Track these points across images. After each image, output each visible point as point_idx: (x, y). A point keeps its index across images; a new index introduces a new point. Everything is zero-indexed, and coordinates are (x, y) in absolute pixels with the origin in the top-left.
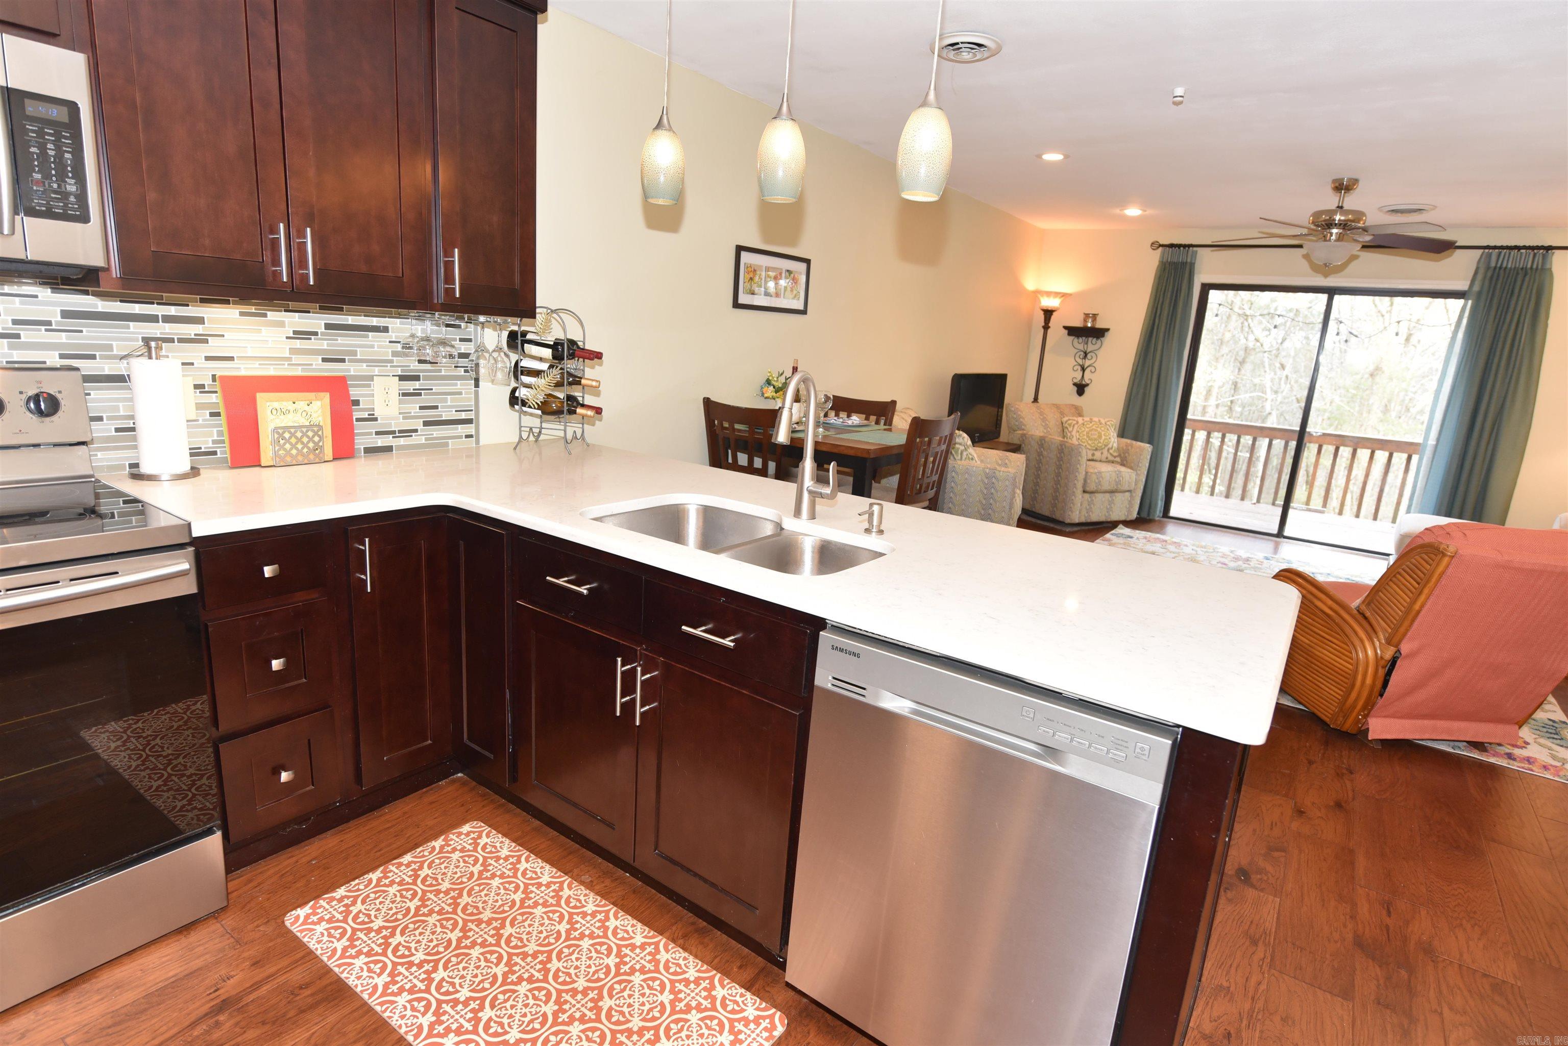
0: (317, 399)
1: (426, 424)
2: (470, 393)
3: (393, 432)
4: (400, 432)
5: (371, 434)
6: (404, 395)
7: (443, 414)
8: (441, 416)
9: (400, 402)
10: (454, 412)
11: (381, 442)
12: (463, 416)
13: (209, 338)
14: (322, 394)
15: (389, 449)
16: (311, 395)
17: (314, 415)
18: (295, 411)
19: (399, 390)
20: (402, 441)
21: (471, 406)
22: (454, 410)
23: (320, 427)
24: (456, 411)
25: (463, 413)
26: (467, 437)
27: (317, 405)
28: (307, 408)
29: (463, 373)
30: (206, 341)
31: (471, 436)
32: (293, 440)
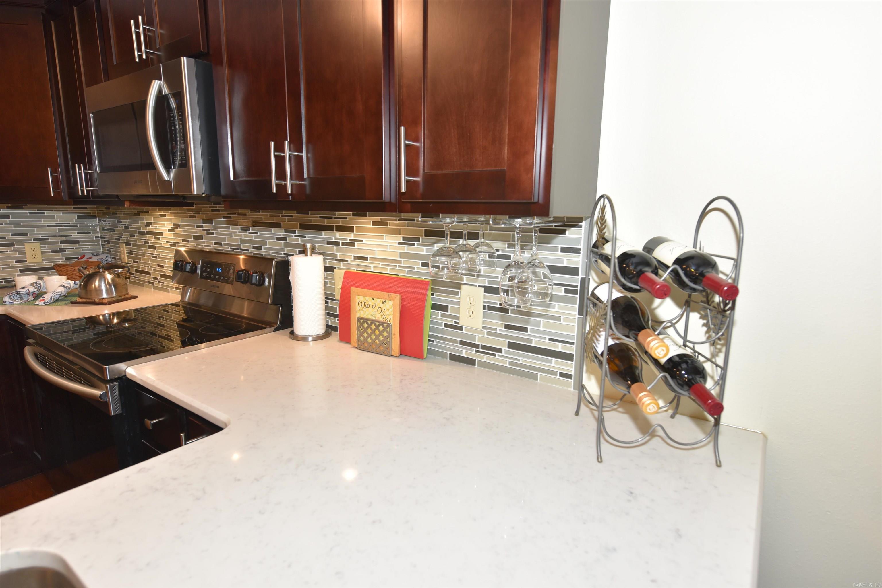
0: (390, 299)
1: (511, 345)
2: (573, 321)
3: (476, 346)
4: (484, 347)
5: (455, 342)
6: (490, 308)
7: (534, 339)
8: (530, 341)
9: (485, 315)
10: (547, 340)
11: (465, 352)
12: (560, 348)
13: (356, 243)
14: (394, 295)
15: (471, 362)
16: (385, 294)
17: (387, 313)
18: (374, 306)
19: (485, 302)
20: (485, 358)
21: (572, 337)
22: (547, 337)
23: (389, 325)
24: (550, 340)
25: (560, 344)
26: (562, 375)
27: (389, 304)
28: (381, 305)
29: (563, 293)
30: (353, 245)
31: (569, 376)
32: (369, 331)
